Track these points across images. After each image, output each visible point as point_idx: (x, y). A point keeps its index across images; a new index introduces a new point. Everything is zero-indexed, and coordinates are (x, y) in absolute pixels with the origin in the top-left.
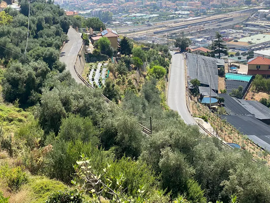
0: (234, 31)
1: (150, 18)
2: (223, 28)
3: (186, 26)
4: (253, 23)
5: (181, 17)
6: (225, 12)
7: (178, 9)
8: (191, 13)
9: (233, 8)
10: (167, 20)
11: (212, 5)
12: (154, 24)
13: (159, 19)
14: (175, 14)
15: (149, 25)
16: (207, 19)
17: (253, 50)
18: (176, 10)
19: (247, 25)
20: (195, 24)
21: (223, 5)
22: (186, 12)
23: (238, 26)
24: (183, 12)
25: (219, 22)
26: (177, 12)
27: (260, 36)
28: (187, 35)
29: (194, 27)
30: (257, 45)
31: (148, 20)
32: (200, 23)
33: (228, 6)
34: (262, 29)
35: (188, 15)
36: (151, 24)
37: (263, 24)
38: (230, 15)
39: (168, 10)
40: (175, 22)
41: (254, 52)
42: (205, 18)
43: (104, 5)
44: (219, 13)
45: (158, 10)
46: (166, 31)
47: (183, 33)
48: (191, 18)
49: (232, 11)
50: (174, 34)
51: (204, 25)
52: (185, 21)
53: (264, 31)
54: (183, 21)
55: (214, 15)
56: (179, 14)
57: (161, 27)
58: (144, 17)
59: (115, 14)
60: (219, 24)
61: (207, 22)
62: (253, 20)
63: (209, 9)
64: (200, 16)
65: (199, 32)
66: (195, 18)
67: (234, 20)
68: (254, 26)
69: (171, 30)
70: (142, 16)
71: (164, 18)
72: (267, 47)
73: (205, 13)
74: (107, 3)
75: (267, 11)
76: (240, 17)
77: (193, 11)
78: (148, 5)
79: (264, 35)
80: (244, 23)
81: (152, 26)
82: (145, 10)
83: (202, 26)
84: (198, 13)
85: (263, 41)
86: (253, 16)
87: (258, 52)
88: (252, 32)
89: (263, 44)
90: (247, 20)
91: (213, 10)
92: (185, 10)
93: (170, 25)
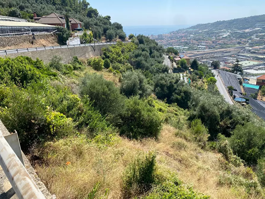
0: (231, 58)
1: (184, 49)
2: (225, 56)
3: (204, 54)
4: (242, 54)
5: (201, 49)
6: (226, 48)
7: (199, 44)
8: (206, 47)
9: (230, 46)
10: (193, 50)
11: (218, 44)
12: (186, 52)
13: (188, 49)
14: (197, 47)
15: (183, 52)
16: (216, 51)
17: (243, 69)
18: (198, 45)
19: (239, 56)
20: (209, 53)
21: (225, 44)
22: (204, 47)
23: (233, 56)
24: (202, 47)
25: (223, 53)
26: (198, 46)
27: (247, 62)
28: (205, 59)
29: (208, 54)
30: (245, 67)
31: (182, 50)
32: (212, 53)
33: (227, 44)
34: (248, 58)
35: (204, 48)
36: (185, 52)
37: (248, 55)
38: (228, 49)
39: (194, 45)
40: (198, 52)
41: (244, 70)
42: (215, 50)
43: (159, 41)
44: (223, 48)
45: (188, 45)
46: (193, 56)
47: (202, 57)
48: (207, 50)
49: (230, 47)
50: (198, 58)
51: (214, 54)
52: (203, 51)
53: (249, 59)
54: (202, 51)
55: (219, 49)
56: (200, 47)
57: (190, 54)
58: (180, 48)
59: (165, 46)
60: (222, 54)
61: (216, 52)
62: (242, 53)
63: (216, 45)
64: (212, 49)
65: (211, 58)
66: (209, 50)
67: (231, 52)
68: (243, 56)
69: (196, 56)
70: (179, 48)
71: (191, 49)
72: (251, 68)
73: (214, 48)
74: (161, 40)
75: (251, 48)
76: (235, 51)
77: (208, 46)
78: (183, 42)
79: (249, 62)
80: (237, 54)
81: (185, 53)
82: (181, 45)
83: (213, 54)
84: (210, 47)
85: (248, 65)
86: (242, 51)
87: (245, 71)
88: (242, 60)
89: (249, 66)
90: (239, 53)
91: (219, 46)
92: (203, 45)
93: (195, 53)
